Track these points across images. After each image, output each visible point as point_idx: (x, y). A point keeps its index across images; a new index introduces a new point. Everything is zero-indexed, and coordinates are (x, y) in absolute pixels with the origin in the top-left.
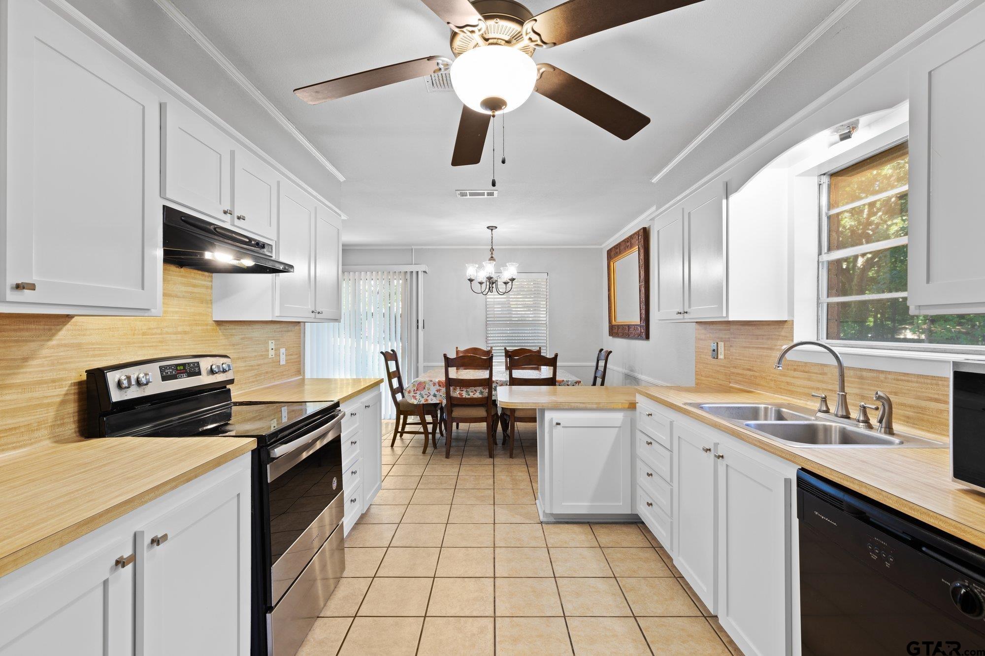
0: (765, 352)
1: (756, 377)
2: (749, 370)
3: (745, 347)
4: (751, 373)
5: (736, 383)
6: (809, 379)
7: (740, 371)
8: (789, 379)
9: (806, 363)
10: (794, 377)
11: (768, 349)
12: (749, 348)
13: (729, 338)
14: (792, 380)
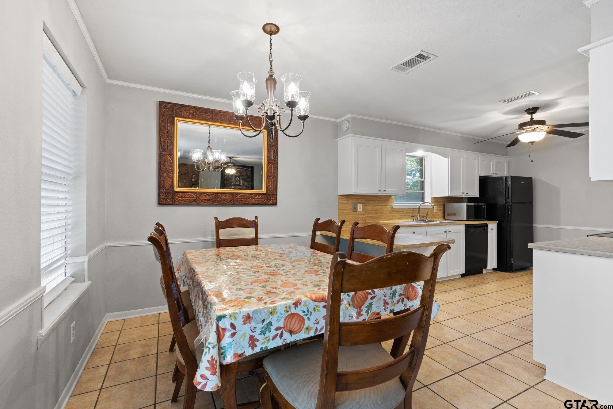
0: (383, 207)
1: (379, 216)
2: (376, 214)
3: (374, 206)
4: (377, 215)
5: (369, 220)
6: (399, 213)
7: (371, 215)
8: (392, 215)
9: (398, 209)
10: (394, 214)
11: (384, 205)
12: (376, 205)
13: (364, 202)
14: (394, 215)
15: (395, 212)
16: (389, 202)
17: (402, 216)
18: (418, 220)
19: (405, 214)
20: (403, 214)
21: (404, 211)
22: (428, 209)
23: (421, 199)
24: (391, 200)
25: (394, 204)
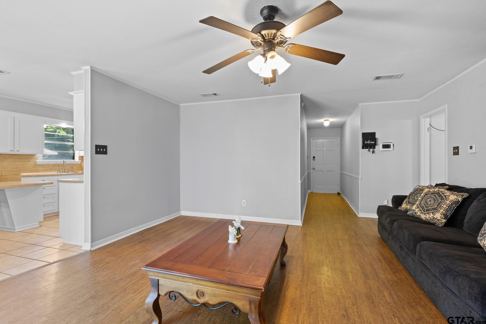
2: (16, 168)
4: (18, 169)
9: (43, 164)
11: (26, 162)
14: (38, 169)
15: (39, 167)
16: (32, 159)
17: (47, 169)
18: (62, 172)
19: (51, 168)
20: (49, 168)
21: (49, 166)
22: (75, 164)
23: (72, 158)
24: (34, 158)
25: (37, 161)
